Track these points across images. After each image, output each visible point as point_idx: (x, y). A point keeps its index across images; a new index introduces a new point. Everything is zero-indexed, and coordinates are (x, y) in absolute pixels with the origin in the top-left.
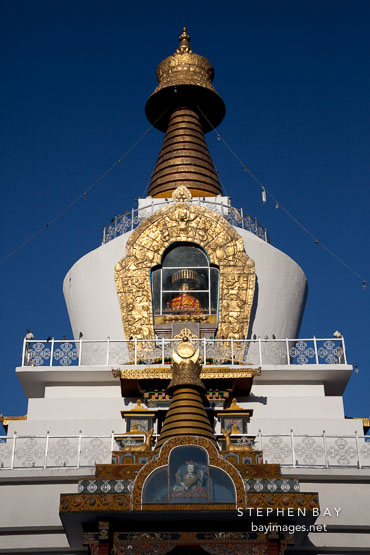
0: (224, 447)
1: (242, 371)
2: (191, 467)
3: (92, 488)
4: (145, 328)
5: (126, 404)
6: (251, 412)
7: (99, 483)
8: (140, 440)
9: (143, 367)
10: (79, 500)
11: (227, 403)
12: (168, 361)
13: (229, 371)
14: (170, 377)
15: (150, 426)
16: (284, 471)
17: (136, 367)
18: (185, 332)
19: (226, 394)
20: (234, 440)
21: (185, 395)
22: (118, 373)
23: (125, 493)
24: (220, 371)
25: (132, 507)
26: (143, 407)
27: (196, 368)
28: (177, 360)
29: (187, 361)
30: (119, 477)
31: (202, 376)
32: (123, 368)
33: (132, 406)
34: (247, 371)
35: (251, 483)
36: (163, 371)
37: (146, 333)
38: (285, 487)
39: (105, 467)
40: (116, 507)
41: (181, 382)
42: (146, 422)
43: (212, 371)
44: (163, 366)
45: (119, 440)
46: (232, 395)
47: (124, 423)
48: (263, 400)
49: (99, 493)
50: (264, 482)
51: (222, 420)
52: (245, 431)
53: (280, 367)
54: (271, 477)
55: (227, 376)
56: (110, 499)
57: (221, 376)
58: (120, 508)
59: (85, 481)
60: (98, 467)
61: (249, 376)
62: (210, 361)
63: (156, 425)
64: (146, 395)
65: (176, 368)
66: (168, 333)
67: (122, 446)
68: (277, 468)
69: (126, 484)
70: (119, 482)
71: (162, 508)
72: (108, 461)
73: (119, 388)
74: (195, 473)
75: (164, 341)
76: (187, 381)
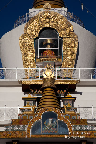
0: (64, 112)
1: (72, 81)
2: (50, 120)
3: (10, 128)
4: (32, 63)
5: (24, 95)
6: (75, 98)
7: (13, 126)
8: (30, 109)
9: (31, 80)
10: (5, 133)
11: (66, 94)
12: (42, 77)
13: (67, 81)
14: (42, 83)
15: (34, 104)
16: (89, 122)
17: (28, 79)
18: (49, 65)
19: (65, 91)
20: (68, 109)
21: (48, 91)
22: (21, 82)
23: (23, 130)
24: (63, 81)
25: (26, 136)
26: (31, 96)
27: (53, 80)
28: (45, 76)
29: (49, 77)
30: (21, 124)
31: (55, 83)
32: (23, 80)
33: (27, 96)
34: (74, 81)
35: (75, 126)
36: (40, 81)
37: (32, 66)
38: (89, 128)
39: (15, 120)
40: (20, 136)
41: (47, 86)
42: (32, 102)
43: (59, 81)
44: (39, 79)
45: (21, 109)
46: (68, 91)
47: (23, 102)
48: (81, 93)
49: (13, 131)
50: (81, 126)
51: (63, 101)
52: (73, 106)
53: (88, 80)
54: (83, 124)
55: (65, 83)
56: (17, 133)
57: (63, 83)
58: (21, 137)
59: (7, 126)
60: (12, 120)
61: (75, 83)
62: (59, 77)
63: (36, 103)
64: (33, 91)
65: (44, 80)
66: (42, 66)
67: (22, 111)
68: (86, 120)
69: (24, 127)
70: (21, 126)
71: (38, 136)
72: (17, 118)
73: (21, 88)
74: (52, 122)
75: (40, 69)
76: (49, 85)
